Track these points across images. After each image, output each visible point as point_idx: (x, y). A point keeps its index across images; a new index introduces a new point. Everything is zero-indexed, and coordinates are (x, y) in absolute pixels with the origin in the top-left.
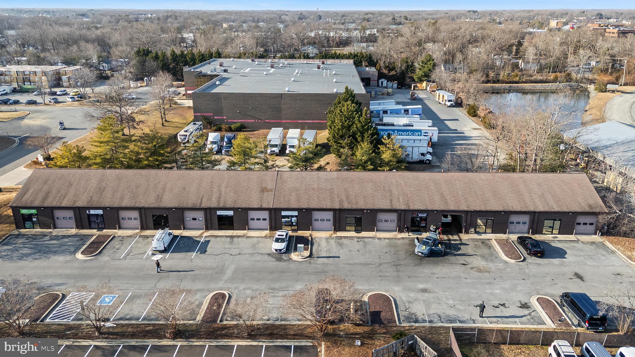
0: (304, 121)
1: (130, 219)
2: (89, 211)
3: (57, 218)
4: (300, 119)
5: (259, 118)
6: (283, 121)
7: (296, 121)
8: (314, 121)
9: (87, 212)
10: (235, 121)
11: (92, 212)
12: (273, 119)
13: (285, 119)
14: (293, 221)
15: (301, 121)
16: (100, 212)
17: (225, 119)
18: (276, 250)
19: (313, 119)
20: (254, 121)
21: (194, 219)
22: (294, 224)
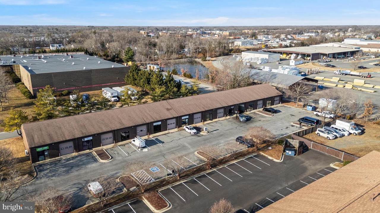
0: (106, 84)
1: (107, 139)
2: (84, 139)
3: (61, 149)
4: (103, 84)
5: (78, 86)
6: (94, 86)
7: (101, 85)
8: (111, 84)
9: (83, 140)
10: (63, 90)
11: (86, 139)
12: (87, 85)
13: (94, 85)
14: (186, 121)
15: (104, 85)
16: (91, 138)
17: (56, 89)
18: (194, 133)
19: (111, 83)
20: (75, 88)
21: (141, 131)
22: (187, 122)
